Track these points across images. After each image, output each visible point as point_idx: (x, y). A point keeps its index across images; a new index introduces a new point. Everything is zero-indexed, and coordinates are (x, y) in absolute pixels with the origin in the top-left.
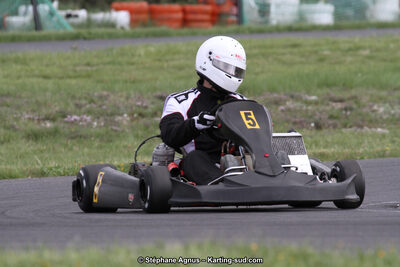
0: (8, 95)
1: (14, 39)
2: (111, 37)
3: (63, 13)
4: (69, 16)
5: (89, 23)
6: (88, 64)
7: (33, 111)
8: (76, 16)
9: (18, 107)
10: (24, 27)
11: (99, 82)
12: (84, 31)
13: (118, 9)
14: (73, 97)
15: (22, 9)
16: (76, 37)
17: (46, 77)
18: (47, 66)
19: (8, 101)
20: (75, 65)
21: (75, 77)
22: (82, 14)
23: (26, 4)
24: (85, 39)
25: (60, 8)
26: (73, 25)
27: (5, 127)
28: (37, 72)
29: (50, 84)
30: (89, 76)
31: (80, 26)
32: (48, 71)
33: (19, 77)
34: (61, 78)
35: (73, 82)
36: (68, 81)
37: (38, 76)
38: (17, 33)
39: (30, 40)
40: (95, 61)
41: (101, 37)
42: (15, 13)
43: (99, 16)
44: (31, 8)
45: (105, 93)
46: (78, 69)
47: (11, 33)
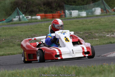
0: (13, 36)
1: (15, 24)
2: (36, 22)
3: (26, 17)
4: (27, 18)
5: (31, 19)
6: (31, 28)
7: (19, 39)
8: (29, 18)
9: (16, 39)
10: (17, 21)
11: (33, 32)
12: (30, 21)
13: (38, 16)
14: (28, 36)
15: (16, 17)
16: (28, 22)
17: (22, 32)
18: (22, 29)
19: (13, 37)
20: (28, 29)
21: (28, 31)
22: (30, 17)
23: (17, 16)
24: (31, 22)
25: (25, 16)
26: (28, 20)
27: (13, 43)
28: (20, 31)
29: (23, 33)
30: (31, 31)
31: (29, 20)
32: (22, 30)
33: (16, 32)
34: (25, 32)
35: (28, 32)
36: (27, 32)
37: (20, 32)
38: (15, 22)
39: (18, 23)
40: (33, 27)
41: (34, 22)
42: (15, 18)
43: (34, 17)
44: (18, 16)
45: (35, 34)
46: (29, 29)
47: (14, 22)
